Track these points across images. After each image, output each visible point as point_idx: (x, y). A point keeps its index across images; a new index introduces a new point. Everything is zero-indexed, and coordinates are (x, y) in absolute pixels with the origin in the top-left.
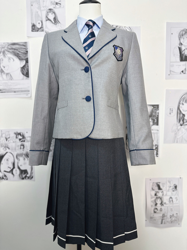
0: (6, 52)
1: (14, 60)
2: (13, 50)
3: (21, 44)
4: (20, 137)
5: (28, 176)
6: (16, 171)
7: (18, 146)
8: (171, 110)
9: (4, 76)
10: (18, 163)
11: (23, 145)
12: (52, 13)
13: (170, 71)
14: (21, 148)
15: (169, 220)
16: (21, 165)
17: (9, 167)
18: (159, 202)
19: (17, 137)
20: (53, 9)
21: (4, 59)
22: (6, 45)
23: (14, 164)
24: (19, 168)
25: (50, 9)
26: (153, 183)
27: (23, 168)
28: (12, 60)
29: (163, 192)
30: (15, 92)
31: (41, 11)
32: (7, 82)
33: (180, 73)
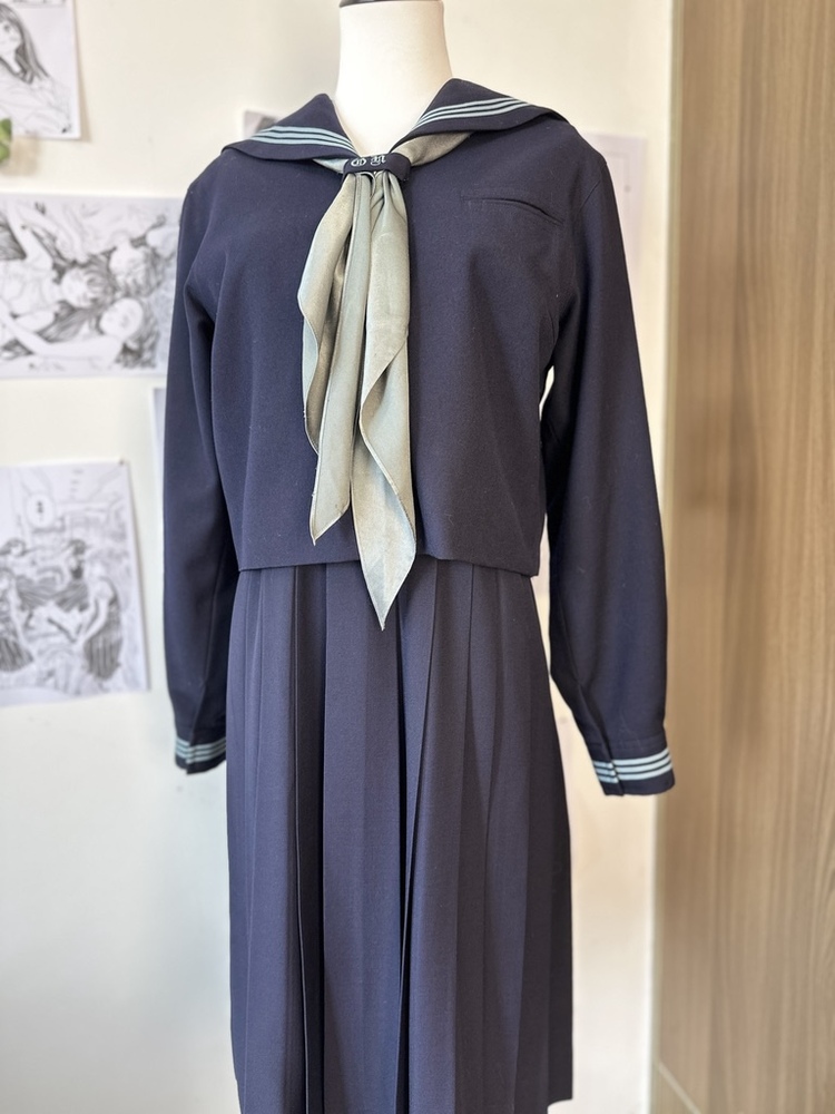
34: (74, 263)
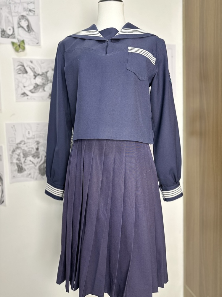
34: (39, 75)
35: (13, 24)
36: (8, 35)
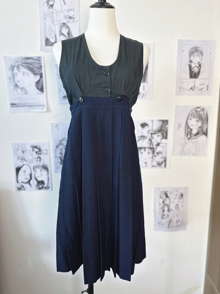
0: (21, 67)
1: (28, 75)
2: (28, 65)
3: (35, 58)
4: (36, 150)
5: (45, 186)
6: (33, 181)
7: (35, 158)
8: (180, 124)
9: (19, 91)
10: (35, 174)
11: (40, 158)
12: (65, 27)
13: (180, 88)
14: (37, 161)
15: (175, 224)
16: (38, 177)
17: (26, 178)
18: (166, 208)
19: (33, 150)
20: (67, 23)
21: (18, 73)
22: (20, 60)
23: (31, 176)
24: (36, 179)
25: (64, 24)
26: (162, 192)
27: (40, 179)
28: (26, 74)
29: (170, 200)
30: (30, 106)
31: (55, 25)
32: (22, 96)
33: (190, 90)
35: (55, 32)
36: (51, 43)
